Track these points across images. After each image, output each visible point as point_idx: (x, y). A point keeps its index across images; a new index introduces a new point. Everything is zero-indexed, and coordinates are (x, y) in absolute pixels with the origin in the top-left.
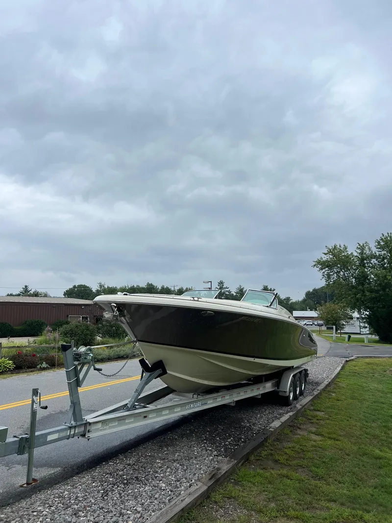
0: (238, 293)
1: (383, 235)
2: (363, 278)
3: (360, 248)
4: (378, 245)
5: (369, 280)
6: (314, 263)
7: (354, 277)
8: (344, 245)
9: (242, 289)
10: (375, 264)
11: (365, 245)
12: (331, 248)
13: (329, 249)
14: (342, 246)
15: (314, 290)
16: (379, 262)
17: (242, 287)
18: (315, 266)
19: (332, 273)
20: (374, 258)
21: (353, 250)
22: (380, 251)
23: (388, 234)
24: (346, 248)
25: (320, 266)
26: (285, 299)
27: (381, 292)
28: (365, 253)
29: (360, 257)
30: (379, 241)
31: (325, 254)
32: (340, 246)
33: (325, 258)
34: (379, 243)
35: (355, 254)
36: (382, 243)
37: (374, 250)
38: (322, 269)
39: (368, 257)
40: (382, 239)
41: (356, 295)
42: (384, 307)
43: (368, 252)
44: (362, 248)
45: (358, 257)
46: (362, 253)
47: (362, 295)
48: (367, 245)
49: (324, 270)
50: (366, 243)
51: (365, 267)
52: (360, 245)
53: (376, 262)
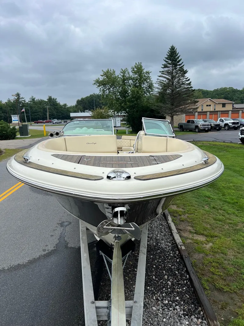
0: (31, 102)
1: (136, 64)
2: (124, 93)
3: (122, 72)
4: (133, 71)
5: (128, 94)
6: (95, 82)
7: (119, 92)
8: (113, 70)
9: (34, 99)
10: (131, 83)
11: (126, 70)
12: (105, 71)
13: (104, 72)
14: (112, 70)
15: (82, 99)
16: (133, 82)
17: (34, 98)
18: (95, 84)
19: (105, 89)
20: (131, 80)
21: (118, 74)
22: (134, 75)
23: (139, 63)
24: (114, 72)
25: (98, 84)
26: (63, 105)
27: (135, 102)
28: (126, 76)
29: (122, 78)
30: (134, 68)
31: (102, 76)
32: (110, 70)
33: (101, 79)
34: (133, 69)
35: (120, 76)
36: (135, 69)
37: (131, 74)
38: (99, 86)
39: (127, 79)
40: (136, 67)
41: (121, 104)
42: (137, 111)
43: (127, 75)
44: (124, 72)
45: (121, 79)
46: (123, 76)
47: (125, 104)
48: (127, 71)
49: (100, 87)
50: (126, 68)
51: (125, 85)
52: (122, 70)
53: (132, 82)
